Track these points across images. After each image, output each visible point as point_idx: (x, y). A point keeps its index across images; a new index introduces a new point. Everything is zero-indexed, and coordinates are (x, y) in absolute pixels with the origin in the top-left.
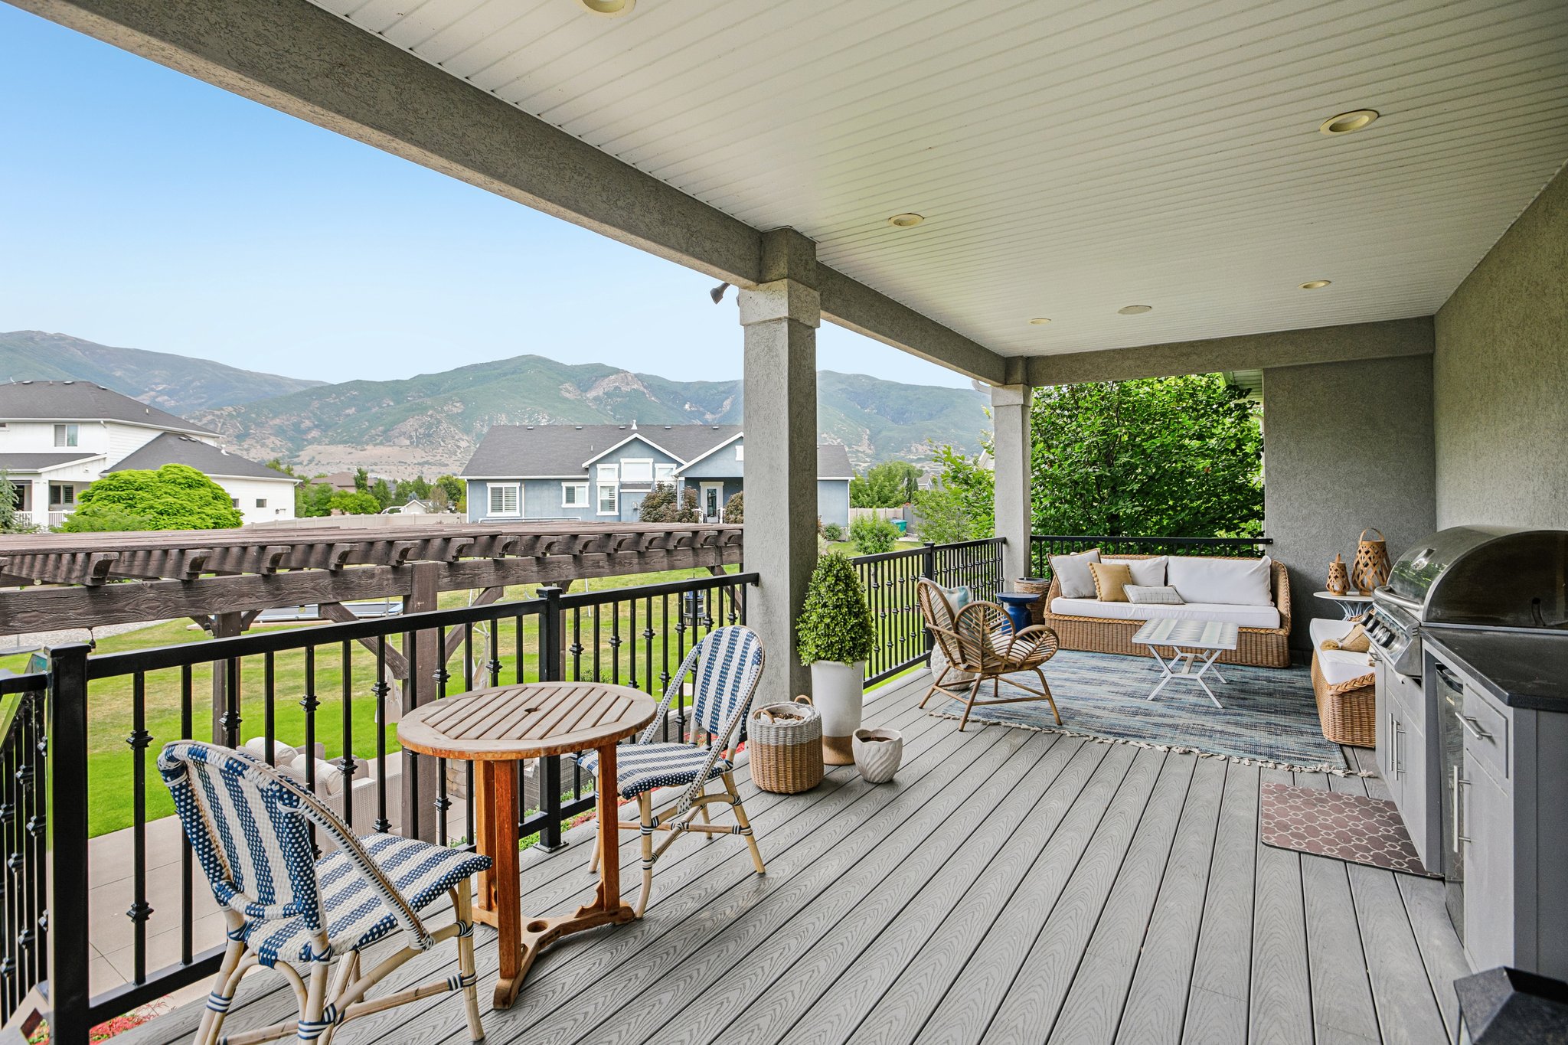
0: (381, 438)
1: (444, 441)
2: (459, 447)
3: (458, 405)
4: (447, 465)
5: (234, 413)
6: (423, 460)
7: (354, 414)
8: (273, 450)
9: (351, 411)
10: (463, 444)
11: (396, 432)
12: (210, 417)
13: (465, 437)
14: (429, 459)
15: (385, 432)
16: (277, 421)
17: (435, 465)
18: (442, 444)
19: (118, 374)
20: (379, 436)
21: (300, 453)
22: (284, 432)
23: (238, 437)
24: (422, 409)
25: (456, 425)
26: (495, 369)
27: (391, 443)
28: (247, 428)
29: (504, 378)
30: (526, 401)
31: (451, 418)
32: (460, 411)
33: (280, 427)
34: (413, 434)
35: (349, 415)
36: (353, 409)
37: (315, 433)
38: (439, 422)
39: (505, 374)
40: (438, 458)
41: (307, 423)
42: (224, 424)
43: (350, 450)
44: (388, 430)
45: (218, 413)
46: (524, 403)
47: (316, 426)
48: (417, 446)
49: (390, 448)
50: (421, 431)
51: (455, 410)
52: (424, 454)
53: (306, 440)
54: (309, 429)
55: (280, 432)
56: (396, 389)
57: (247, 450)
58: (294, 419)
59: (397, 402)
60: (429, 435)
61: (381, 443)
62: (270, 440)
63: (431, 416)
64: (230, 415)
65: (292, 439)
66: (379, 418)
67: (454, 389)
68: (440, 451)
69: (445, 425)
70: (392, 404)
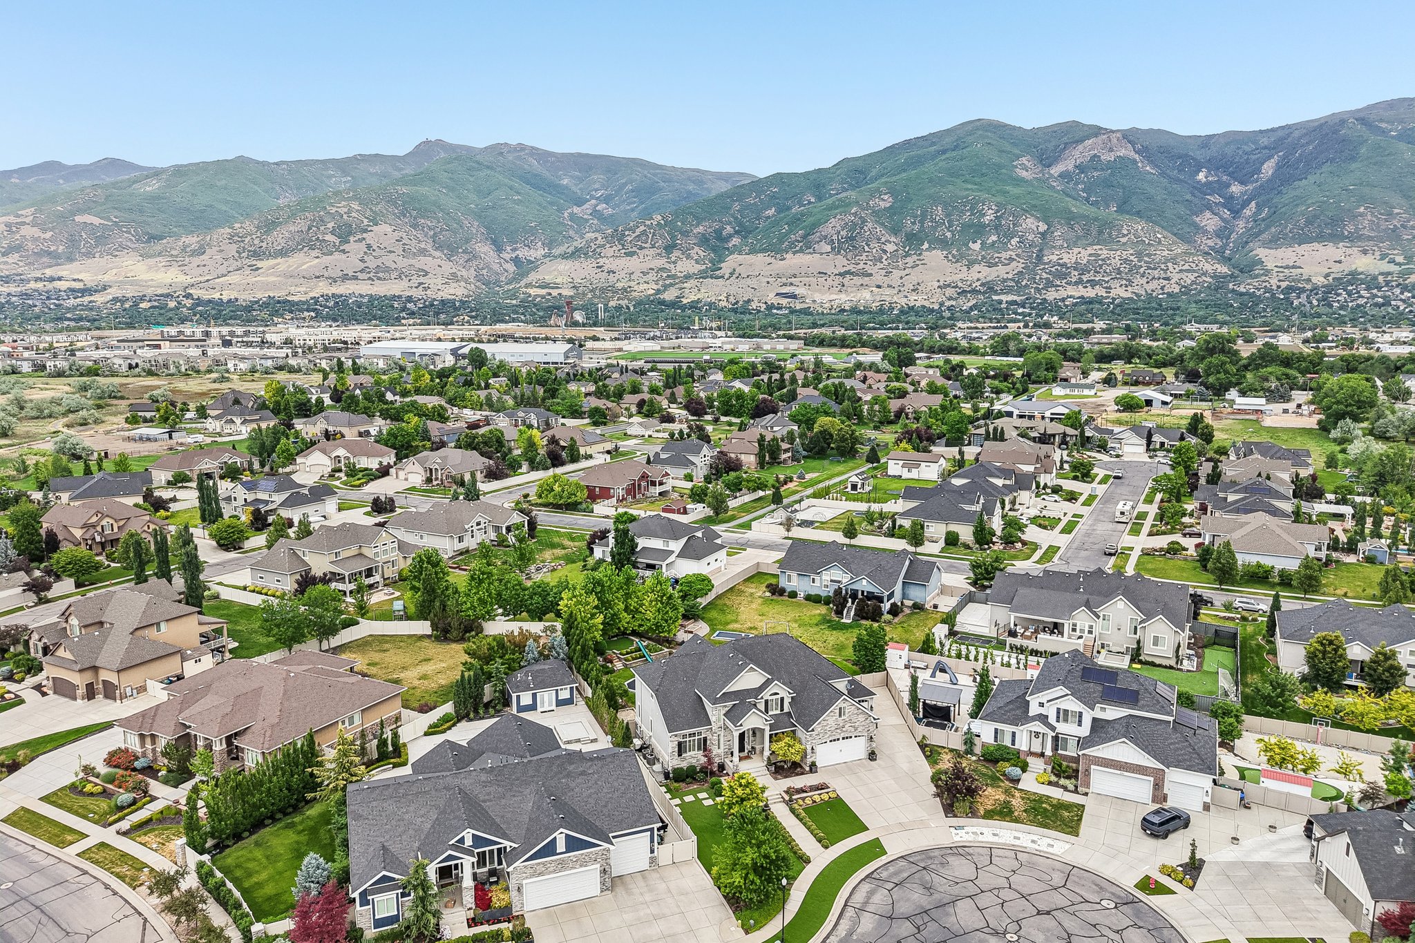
0: (801, 244)
1: (868, 245)
2: (885, 252)
3: (886, 197)
4: (871, 275)
5: (662, 222)
6: (845, 269)
7: (773, 215)
8: (697, 262)
9: (771, 212)
10: (890, 248)
11: (816, 237)
12: (642, 228)
13: (893, 239)
14: (851, 268)
15: (804, 237)
16: (701, 229)
17: (857, 275)
18: (866, 248)
19: (565, 182)
20: (799, 242)
21: (722, 265)
22: (707, 240)
23: (665, 248)
24: (845, 205)
25: (883, 224)
26: (933, 144)
27: (811, 250)
28: (673, 237)
29: (943, 157)
30: (970, 186)
31: (876, 213)
32: (888, 205)
33: (703, 235)
34: (835, 237)
35: (769, 217)
36: (773, 209)
37: (735, 241)
38: (864, 221)
39: (944, 152)
40: (861, 266)
41: (729, 229)
42: (654, 235)
43: (769, 260)
44: (809, 234)
45: (648, 223)
46: (967, 189)
47: (737, 232)
48: (839, 252)
49: (810, 256)
50: (844, 233)
51: (883, 205)
52: (846, 262)
53: (728, 249)
54: (730, 236)
55: (704, 241)
56: (817, 181)
57: (674, 263)
58: (716, 225)
59: (820, 198)
60: (852, 239)
61: (801, 251)
62: (695, 251)
63: (855, 214)
64: (659, 224)
65: (714, 250)
66: (799, 219)
67: (882, 176)
68: (864, 257)
69: (870, 225)
70: (813, 200)
